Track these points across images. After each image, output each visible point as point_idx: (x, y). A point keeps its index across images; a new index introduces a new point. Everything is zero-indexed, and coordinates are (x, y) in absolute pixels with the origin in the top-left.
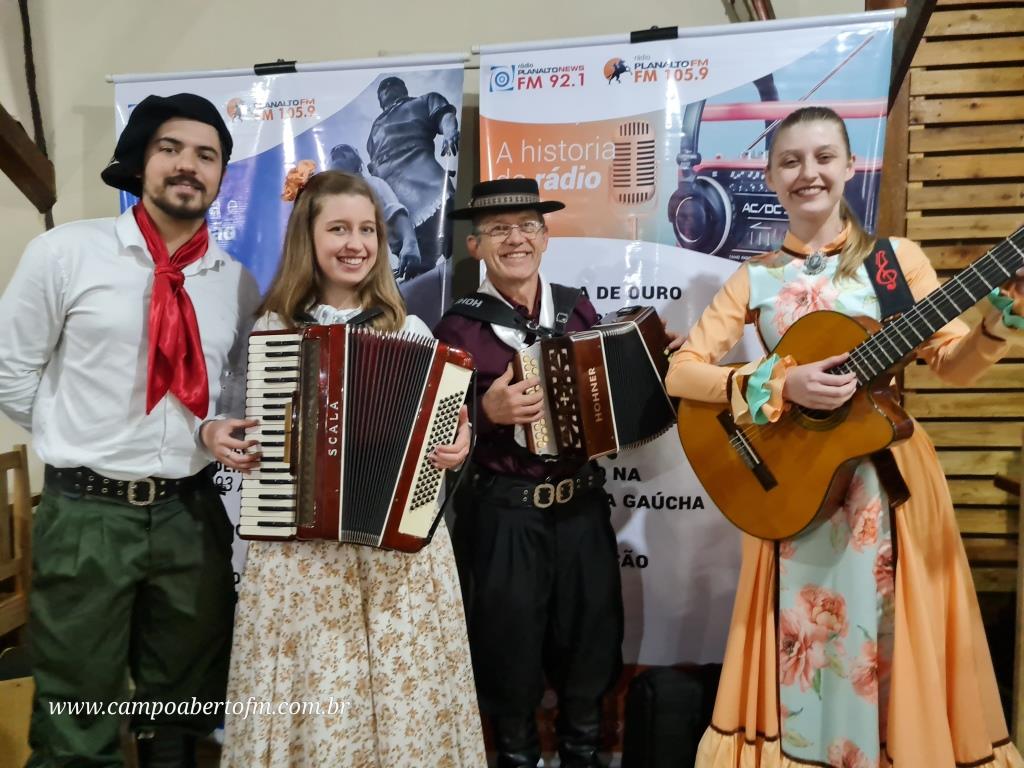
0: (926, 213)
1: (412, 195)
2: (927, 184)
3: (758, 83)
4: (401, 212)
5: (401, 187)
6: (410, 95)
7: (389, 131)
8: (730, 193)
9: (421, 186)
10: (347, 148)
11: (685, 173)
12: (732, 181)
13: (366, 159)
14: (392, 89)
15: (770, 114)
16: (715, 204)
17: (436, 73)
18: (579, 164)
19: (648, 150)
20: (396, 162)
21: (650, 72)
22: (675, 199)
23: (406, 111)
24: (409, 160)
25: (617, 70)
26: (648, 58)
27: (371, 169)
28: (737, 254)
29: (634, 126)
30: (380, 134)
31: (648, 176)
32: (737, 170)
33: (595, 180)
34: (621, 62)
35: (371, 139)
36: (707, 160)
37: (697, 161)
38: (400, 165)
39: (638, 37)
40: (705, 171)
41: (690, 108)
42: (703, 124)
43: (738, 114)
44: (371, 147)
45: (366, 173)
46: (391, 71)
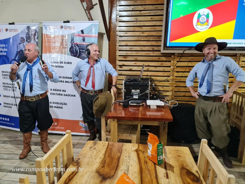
3: (81, 31)
6: (31, 29)
8: (78, 48)
10: (23, 37)
11: (72, 44)
12: (79, 46)
13: (26, 39)
15: (83, 36)
16: (76, 49)
17: (35, 26)
18: (57, 42)
19: (66, 40)
20: (30, 40)
21: (66, 28)
26: (66, 26)
28: (80, 57)
29: (64, 36)
32: (79, 44)
33: (59, 45)
34: (62, 26)
39: (64, 22)
40: (75, 44)
41: (72, 34)
42: (74, 37)
43: (78, 35)
44: (26, 37)
45: (26, 42)
46: (29, 25)
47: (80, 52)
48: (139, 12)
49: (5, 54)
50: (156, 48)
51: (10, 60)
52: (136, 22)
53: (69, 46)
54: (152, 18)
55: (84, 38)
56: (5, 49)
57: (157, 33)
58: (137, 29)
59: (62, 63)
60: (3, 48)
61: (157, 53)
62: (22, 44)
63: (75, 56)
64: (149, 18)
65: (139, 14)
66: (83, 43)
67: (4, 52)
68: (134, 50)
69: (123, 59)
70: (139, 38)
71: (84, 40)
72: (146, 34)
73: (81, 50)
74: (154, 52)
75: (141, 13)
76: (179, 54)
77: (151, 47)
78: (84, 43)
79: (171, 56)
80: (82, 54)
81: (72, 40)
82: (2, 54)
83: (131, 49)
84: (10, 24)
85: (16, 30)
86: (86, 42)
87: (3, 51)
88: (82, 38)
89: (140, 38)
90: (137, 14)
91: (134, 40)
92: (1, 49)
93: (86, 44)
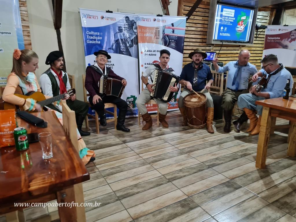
1: (131, 35)
3: (172, 24)
4: (129, 37)
5: (129, 34)
6: (130, 19)
9: (131, 34)
10: (121, 27)
11: (163, 35)
12: (168, 37)
13: (124, 29)
14: (127, 18)
15: (173, 28)
16: (166, 40)
17: (133, 17)
18: (150, 32)
19: (159, 31)
21: (159, 21)
22: (162, 39)
23: (129, 22)
25: (155, 20)
26: (159, 19)
28: (169, 46)
29: (157, 28)
31: (159, 35)
33: (152, 35)
35: (124, 26)
36: (165, 34)
37: (164, 34)
38: (128, 30)
39: (157, 16)
40: (166, 35)
41: (164, 26)
42: (165, 29)
43: (169, 28)
46: (127, 16)
47: (170, 42)
49: (99, 42)
50: (204, 41)
53: (161, 36)
55: (174, 30)
56: (100, 37)
57: (205, 29)
59: (155, 51)
60: (97, 36)
61: (204, 44)
62: (120, 33)
63: (165, 45)
66: (172, 34)
71: (173, 32)
72: (199, 29)
73: (170, 40)
76: (216, 44)
78: (174, 35)
80: (171, 44)
81: (164, 31)
84: (107, 12)
85: (114, 19)
87: (97, 39)
88: (172, 30)
92: (94, 38)
93: (175, 35)
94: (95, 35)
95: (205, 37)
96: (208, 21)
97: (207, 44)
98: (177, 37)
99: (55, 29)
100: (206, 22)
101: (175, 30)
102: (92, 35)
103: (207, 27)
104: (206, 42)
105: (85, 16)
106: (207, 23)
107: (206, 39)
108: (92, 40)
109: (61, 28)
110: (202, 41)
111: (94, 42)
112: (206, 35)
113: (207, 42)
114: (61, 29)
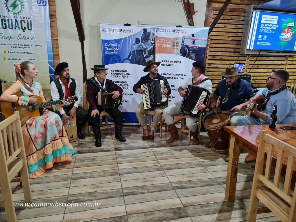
0: (209, 51)
1: (147, 46)
2: (210, 47)
3: (192, 35)
4: (146, 48)
5: (146, 45)
6: (148, 31)
7: (144, 36)
8: (188, 49)
10: (138, 38)
11: (182, 46)
13: (141, 40)
14: (145, 30)
15: (194, 39)
16: (186, 50)
17: (151, 28)
18: (169, 43)
19: (178, 42)
20: (145, 41)
21: (178, 32)
22: (181, 49)
23: (147, 34)
24: (147, 41)
25: (174, 31)
26: (178, 30)
27: (142, 42)
29: (176, 39)
30: (143, 37)
31: (178, 46)
32: (189, 46)
33: (170, 46)
35: (141, 37)
36: (185, 44)
37: (184, 44)
38: (146, 42)
39: (177, 27)
40: (185, 46)
41: (183, 37)
42: (185, 39)
43: (189, 39)
44: (142, 38)
45: (141, 42)
46: (145, 28)
47: (189, 53)
48: (227, 20)
49: (117, 53)
50: (237, 50)
51: (122, 60)
52: (224, 29)
53: (180, 47)
54: (236, 27)
56: (117, 48)
57: (239, 38)
58: (224, 34)
59: (172, 62)
60: (115, 47)
61: (237, 54)
62: (137, 44)
63: (184, 56)
64: (234, 26)
65: (227, 22)
66: (192, 45)
67: (116, 51)
68: (221, 51)
69: (212, 58)
70: (225, 41)
71: (194, 42)
72: (231, 38)
73: (190, 51)
74: (235, 53)
75: (228, 21)
76: (252, 54)
77: (233, 49)
78: (194, 45)
79: (246, 57)
80: (191, 54)
81: (183, 42)
82: (113, 53)
83: (219, 50)
84: (125, 25)
85: (132, 32)
86: (195, 44)
87: (114, 50)
88: (192, 41)
89: (227, 42)
90: (225, 22)
91: (221, 43)
92: (112, 49)
93: (196, 46)
94: (113, 47)
95: (239, 46)
96: (243, 29)
97: (240, 54)
98: (197, 48)
99: (80, 42)
100: (240, 31)
101: (196, 41)
102: (110, 47)
103: (241, 36)
104: (239, 52)
105: (104, 30)
106: (242, 32)
107: (240, 48)
108: (110, 51)
109: (85, 40)
110: (235, 50)
111: (112, 53)
112: (240, 44)
113: (241, 51)
114: (84, 42)
